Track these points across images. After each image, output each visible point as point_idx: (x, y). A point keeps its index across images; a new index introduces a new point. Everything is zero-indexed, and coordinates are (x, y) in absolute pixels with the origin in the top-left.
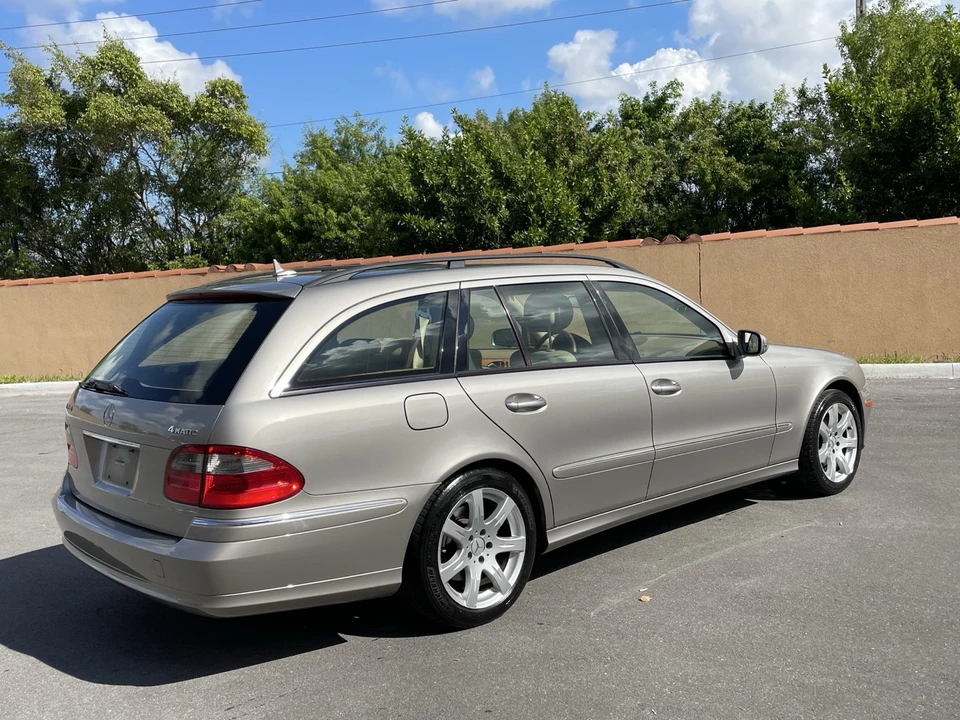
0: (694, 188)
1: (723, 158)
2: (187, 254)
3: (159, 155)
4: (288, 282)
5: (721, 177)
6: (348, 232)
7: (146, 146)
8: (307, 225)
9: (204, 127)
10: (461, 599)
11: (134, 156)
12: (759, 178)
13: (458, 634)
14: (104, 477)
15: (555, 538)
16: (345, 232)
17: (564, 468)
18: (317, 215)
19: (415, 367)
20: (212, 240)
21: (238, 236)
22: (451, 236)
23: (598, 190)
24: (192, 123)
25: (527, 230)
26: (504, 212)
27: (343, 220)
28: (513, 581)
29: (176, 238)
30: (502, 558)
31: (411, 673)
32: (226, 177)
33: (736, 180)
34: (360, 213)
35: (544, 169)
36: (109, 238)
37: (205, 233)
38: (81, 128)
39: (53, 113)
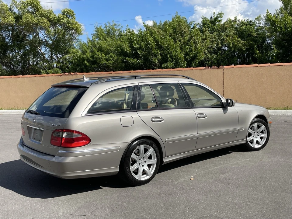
0: (226, 48)
1: (236, 39)
2: (55, 68)
3: (46, 34)
4: (88, 82)
5: (236, 45)
6: (109, 61)
7: (42, 31)
8: (95, 59)
9: (61, 25)
10: (136, 177)
11: (38, 34)
12: (249, 46)
13: (135, 187)
14: (33, 139)
15: (166, 160)
16: (108, 61)
17: (169, 139)
18: (98, 56)
19: (124, 108)
20: (63, 63)
21: (72, 62)
22: (141, 65)
23: (191, 50)
24: (57, 24)
25: (167, 63)
26: (159, 57)
27: (107, 57)
28: (152, 173)
29: (51, 63)
30: (149, 166)
31: (121, 197)
32: (68, 42)
33: (240, 47)
34: (113, 55)
35: (173, 43)
36: (29, 62)
37: (61, 61)
38: (20, 25)
39: (11, 20)
